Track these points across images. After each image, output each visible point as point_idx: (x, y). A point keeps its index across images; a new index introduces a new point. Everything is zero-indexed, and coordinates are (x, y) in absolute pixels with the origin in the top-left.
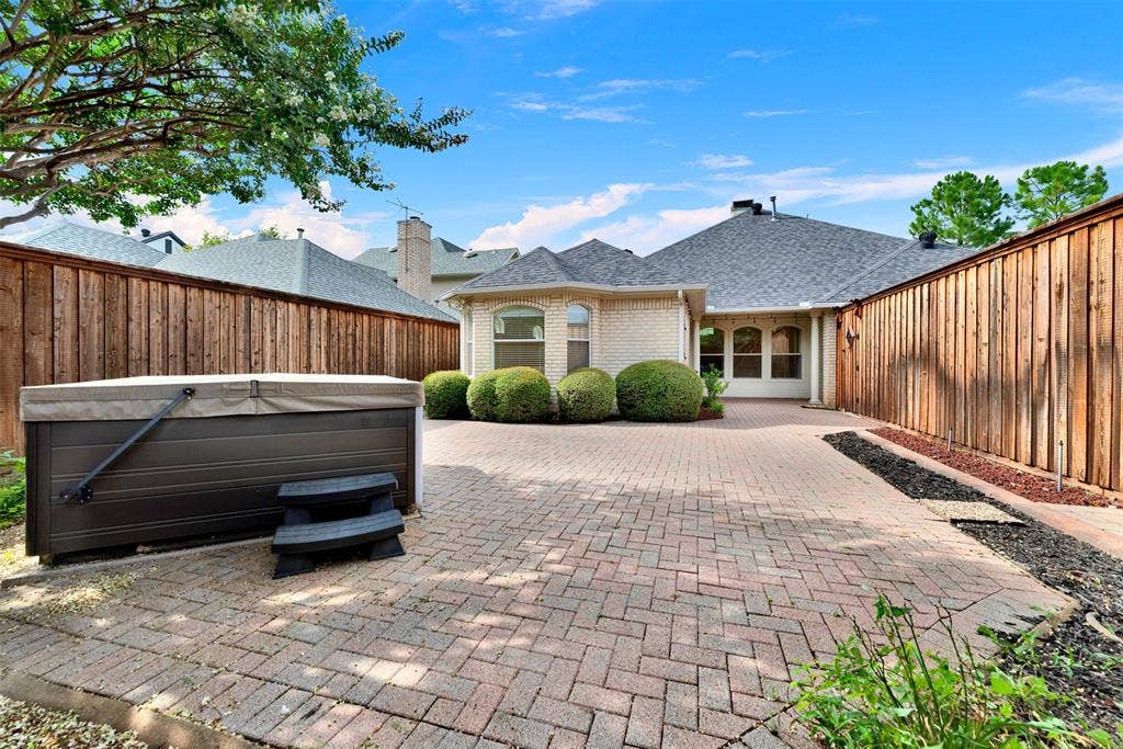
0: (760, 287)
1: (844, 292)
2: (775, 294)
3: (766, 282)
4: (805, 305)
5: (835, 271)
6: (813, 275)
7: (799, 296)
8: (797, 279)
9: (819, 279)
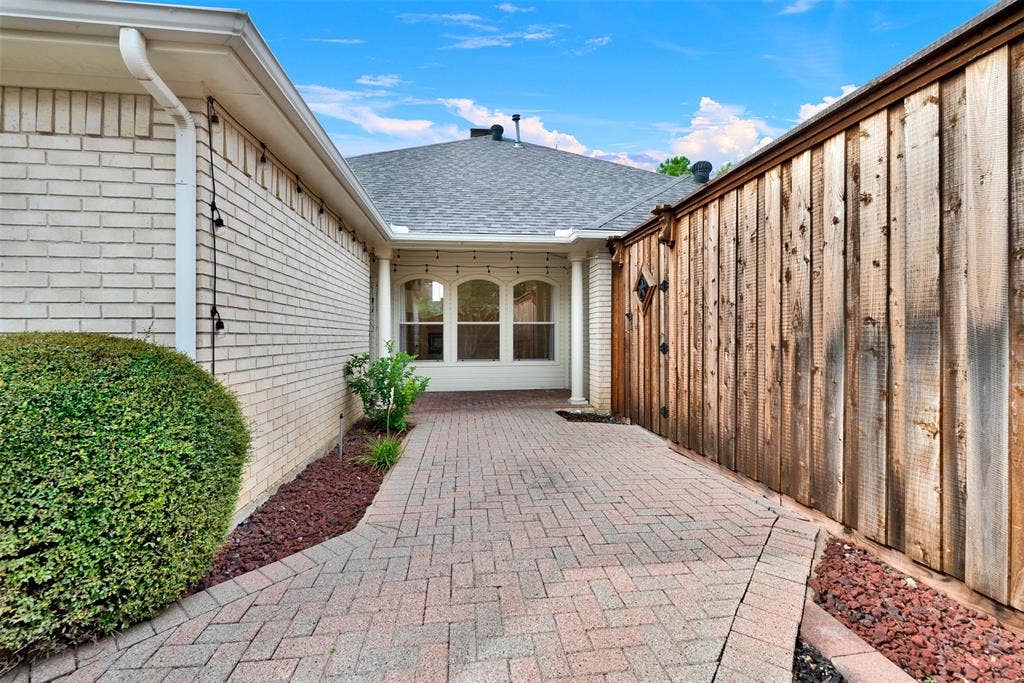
0: (494, 208)
1: (621, 219)
2: (517, 219)
3: (504, 203)
4: (565, 236)
5: (600, 198)
6: (571, 199)
7: (554, 223)
8: (550, 203)
9: (579, 204)
